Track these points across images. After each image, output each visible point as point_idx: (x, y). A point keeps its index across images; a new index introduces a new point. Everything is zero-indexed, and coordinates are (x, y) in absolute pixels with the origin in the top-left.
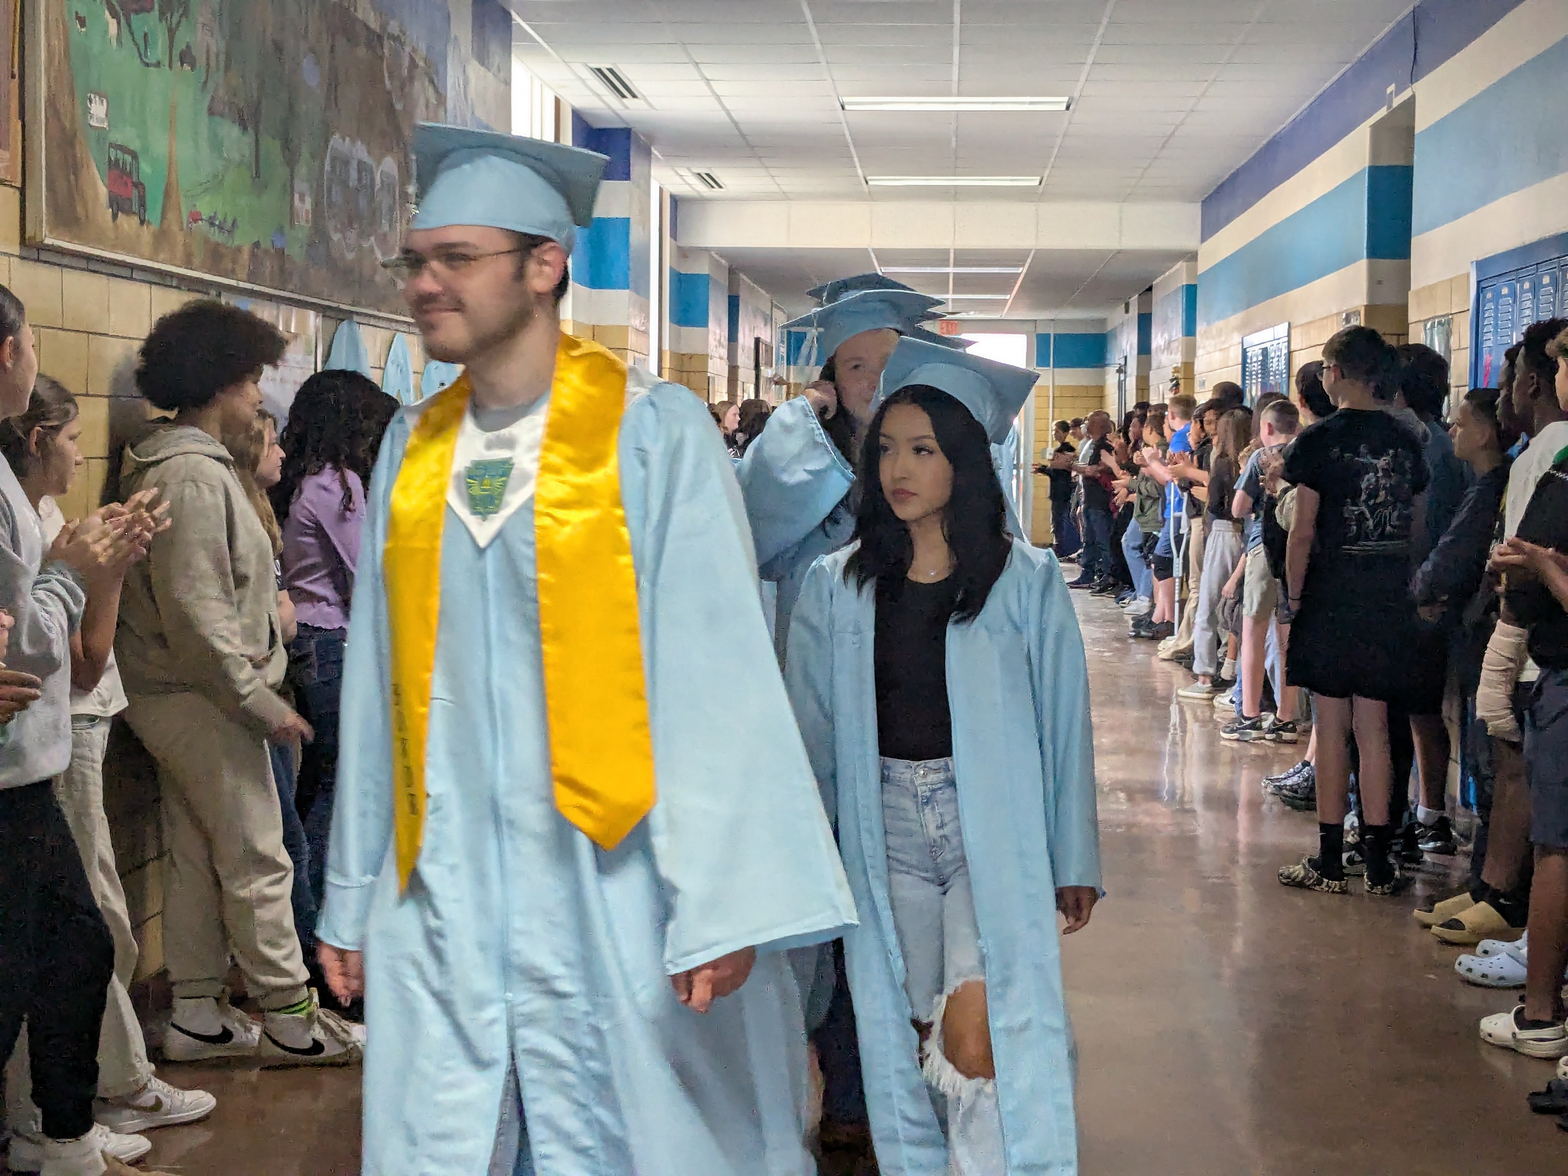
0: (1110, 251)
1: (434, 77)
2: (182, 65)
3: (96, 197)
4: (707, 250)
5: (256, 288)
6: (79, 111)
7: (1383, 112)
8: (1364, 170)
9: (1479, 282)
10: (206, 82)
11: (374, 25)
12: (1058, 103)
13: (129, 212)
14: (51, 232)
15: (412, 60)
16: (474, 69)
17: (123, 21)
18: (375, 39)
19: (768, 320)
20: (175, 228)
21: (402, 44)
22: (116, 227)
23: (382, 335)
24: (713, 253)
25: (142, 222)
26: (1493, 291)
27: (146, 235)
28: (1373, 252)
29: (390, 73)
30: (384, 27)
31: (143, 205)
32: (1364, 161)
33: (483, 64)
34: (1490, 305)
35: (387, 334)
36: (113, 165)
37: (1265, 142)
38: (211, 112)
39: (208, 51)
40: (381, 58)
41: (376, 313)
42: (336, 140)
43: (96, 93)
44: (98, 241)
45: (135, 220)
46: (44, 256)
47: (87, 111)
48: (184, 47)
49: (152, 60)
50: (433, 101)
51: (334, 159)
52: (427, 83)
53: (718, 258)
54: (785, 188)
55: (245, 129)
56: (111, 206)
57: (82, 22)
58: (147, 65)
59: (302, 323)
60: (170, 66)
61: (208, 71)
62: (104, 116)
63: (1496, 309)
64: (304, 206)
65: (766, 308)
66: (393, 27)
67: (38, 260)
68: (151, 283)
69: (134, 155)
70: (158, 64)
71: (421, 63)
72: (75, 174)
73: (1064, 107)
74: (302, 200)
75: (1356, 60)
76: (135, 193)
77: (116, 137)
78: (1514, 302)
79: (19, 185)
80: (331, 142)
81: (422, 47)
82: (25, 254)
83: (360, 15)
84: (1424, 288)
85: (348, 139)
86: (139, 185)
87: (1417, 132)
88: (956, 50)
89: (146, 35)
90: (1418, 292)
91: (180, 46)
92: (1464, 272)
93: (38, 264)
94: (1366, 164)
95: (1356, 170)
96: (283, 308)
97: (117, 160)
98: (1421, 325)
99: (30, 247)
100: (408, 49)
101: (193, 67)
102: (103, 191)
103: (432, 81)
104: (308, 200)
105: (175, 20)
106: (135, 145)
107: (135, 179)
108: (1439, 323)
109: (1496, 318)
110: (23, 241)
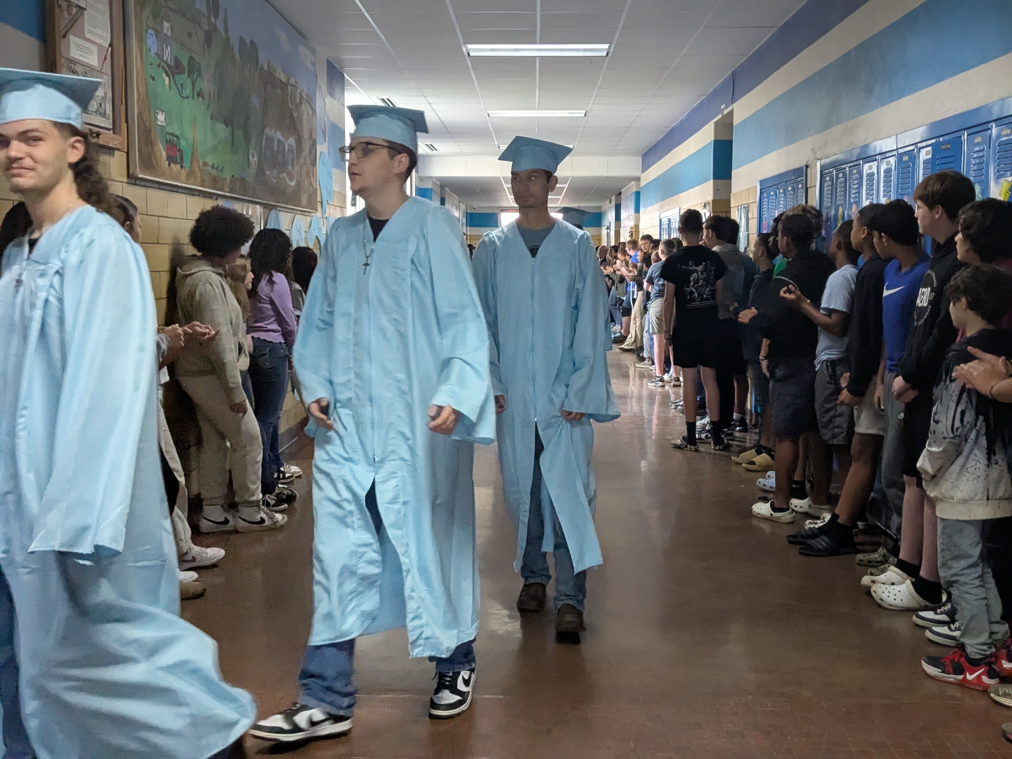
0: (603, 177)
1: (311, 103)
2: (198, 97)
3: (161, 156)
4: (431, 177)
5: (233, 195)
6: (153, 116)
7: (719, 116)
8: (711, 142)
9: (761, 190)
10: (209, 106)
11: (284, 79)
12: (581, 113)
13: (176, 163)
14: (140, 171)
15: (301, 95)
16: (328, 99)
17: (171, 77)
18: (284, 86)
19: (458, 208)
20: (197, 170)
21: (296, 88)
22: (171, 169)
23: (289, 216)
24: (434, 179)
25: (182, 167)
26: (767, 194)
27: (183, 172)
28: (716, 177)
29: (291, 102)
30: (288, 81)
31: (182, 159)
32: (711, 138)
33: (332, 97)
34: (766, 200)
35: (292, 215)
36: (168, 142)
37: (669, 129)
38: (211, 119)
39: (210, 92)
40: (287, 94)
41: (286, 206)
42: (267, 130)
43: (160, 110)
44: (162, 176)
45: (179, 166)
46: (138, 182)
47: (156, 118)
48: (199, 89)
49: (185, 96)
50: (310, 112)
51: (267, 139)
52: (308, 105)
53: (435, 181)
54: (464, 151)
55: (227, 126)
56: (168, 160)
57: (153, 79)
58: (183, 97)
59: (254, 211)
60: (193, 98)
61: (210, 101)
62: (163, 120)
63: (768, 202)
64: (254, 160)
65: (456, 202)
66: (292, 81)
67: (136, 184)
68: (186, 194)
69: (177, 137)
70: (187, 97)
71: (305, 97)
72: (152, 146)
73: (583, 115)
74: (253, 156)
75: (707, 94)
76: (178, 154)
77: (169, 129)
78: (776, 198)
79: (126, 150)
80: (265, 131)
81: (305, 90)
82: (129, 182)
83: (277, 75)
84: (737, 192)
85: (273, 130)
86: (180, 151)
87: (734, 124)
88: (537, 91)
89: (182, 85)
90: (735, 194)
91: (197, 89)
92: (754, 185)
93: (136, 186)
94: (712, 139)
95: (709, 141)
96: (246, 204)
97: (170, 140)
98: (736, 208)
99: (131, 178)
100: (299, 91)
101: (203, 98)
102: (164, 154)
103: (310, 104)
104: (256, 156)
105: (195, 77)
106: (177, 133)
107: (178, 148)
108: (744, 207)
109: (768, 205)
110: (128, 176)
